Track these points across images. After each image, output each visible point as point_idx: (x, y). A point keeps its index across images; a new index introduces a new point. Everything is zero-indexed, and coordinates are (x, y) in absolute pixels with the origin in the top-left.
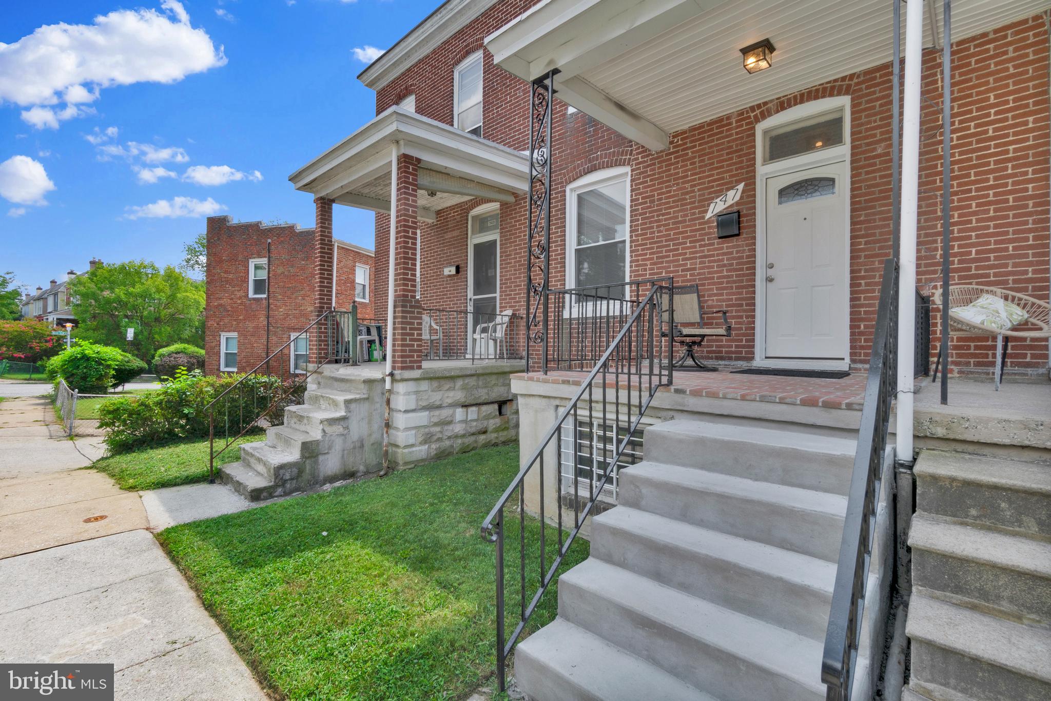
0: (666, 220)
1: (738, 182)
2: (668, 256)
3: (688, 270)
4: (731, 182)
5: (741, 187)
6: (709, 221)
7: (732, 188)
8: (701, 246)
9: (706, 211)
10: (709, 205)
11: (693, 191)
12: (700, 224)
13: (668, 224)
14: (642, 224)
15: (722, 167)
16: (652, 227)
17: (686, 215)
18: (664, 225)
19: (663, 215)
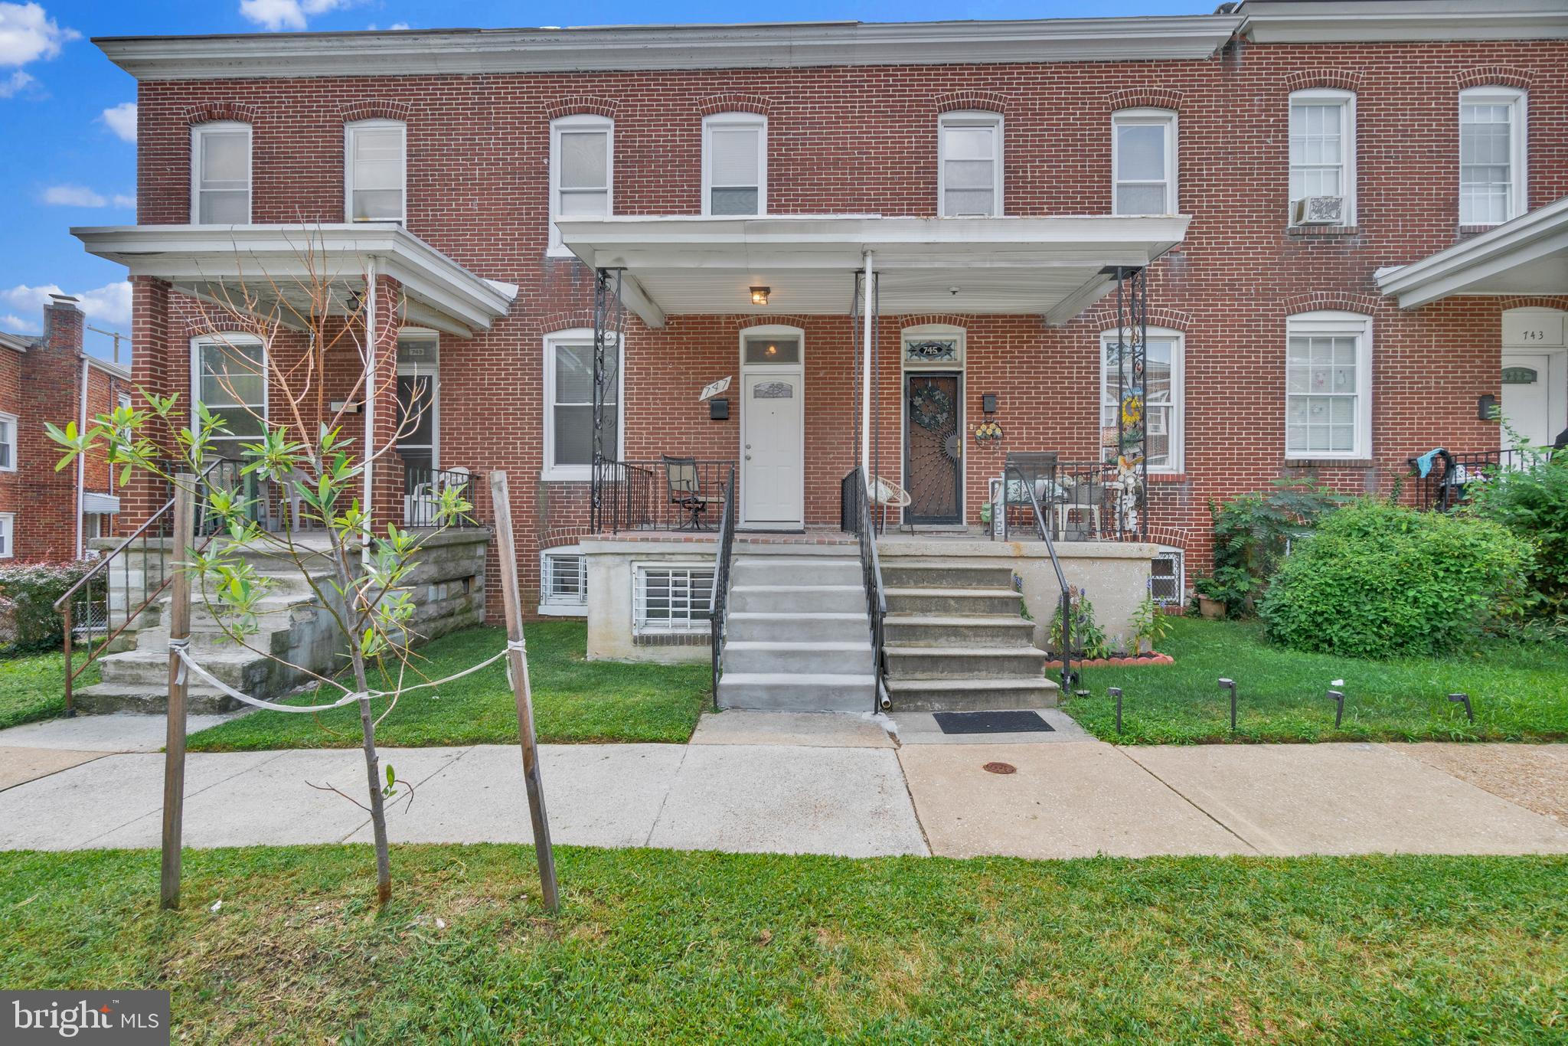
0: (662, 394)
1: (728, 374)
2: (664, 429)
3: (684, 443)
4: (721, 373)
5: (729, 379)
6: (702, 403)
7: (722, 378)
8: (695, 423)
9: (700, 394)
10: (702, 389)
11: (688, 373)
12: (695, 404)
13: (664, 399)
14: (637, 394)
15: (713, 358)
16: (648, 399)
17: (682, 394)
18: (660, 399)
19: (659, 389)
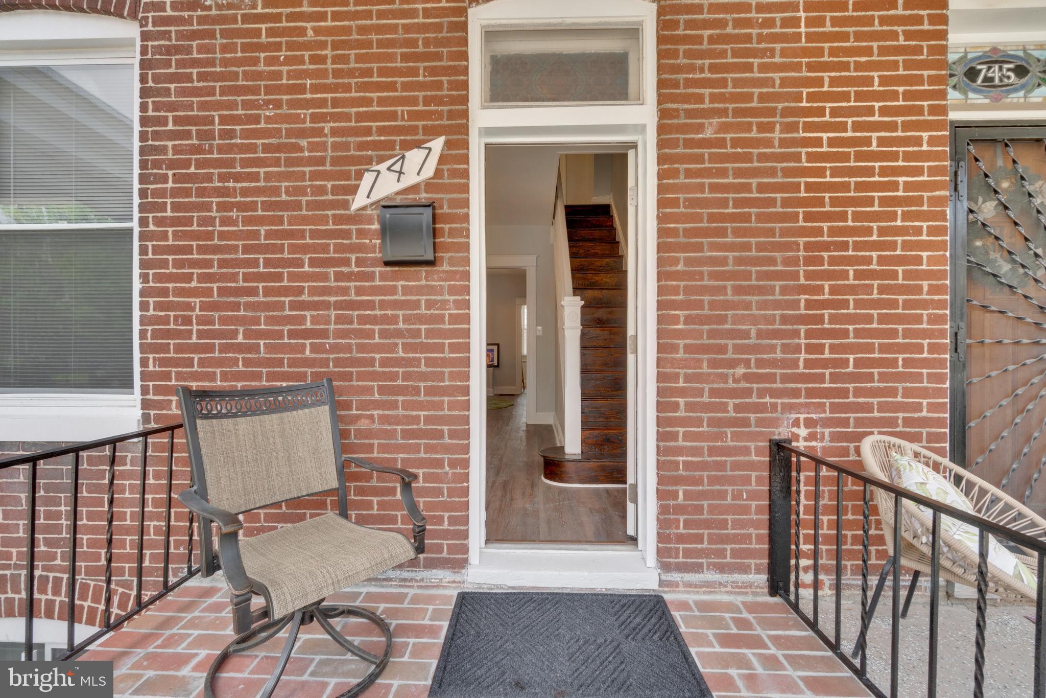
0: (245, 192)
1: (433, 132)
2: (253, 292)
3: (307, 334)
4: (413, 130)
5: (437, 144)
6: (357, 218)
7: (418, 145)
8: (339, 277)
9: (354, 190)
10: (359, 175)
11: (319, 132)
12: (338, 219)
13: (252, 206)
14: (175, 193)
15: (392, 87)
16: (207, 207)
17: (301, 191)
18: (241, 207)
19: (237, 178)
